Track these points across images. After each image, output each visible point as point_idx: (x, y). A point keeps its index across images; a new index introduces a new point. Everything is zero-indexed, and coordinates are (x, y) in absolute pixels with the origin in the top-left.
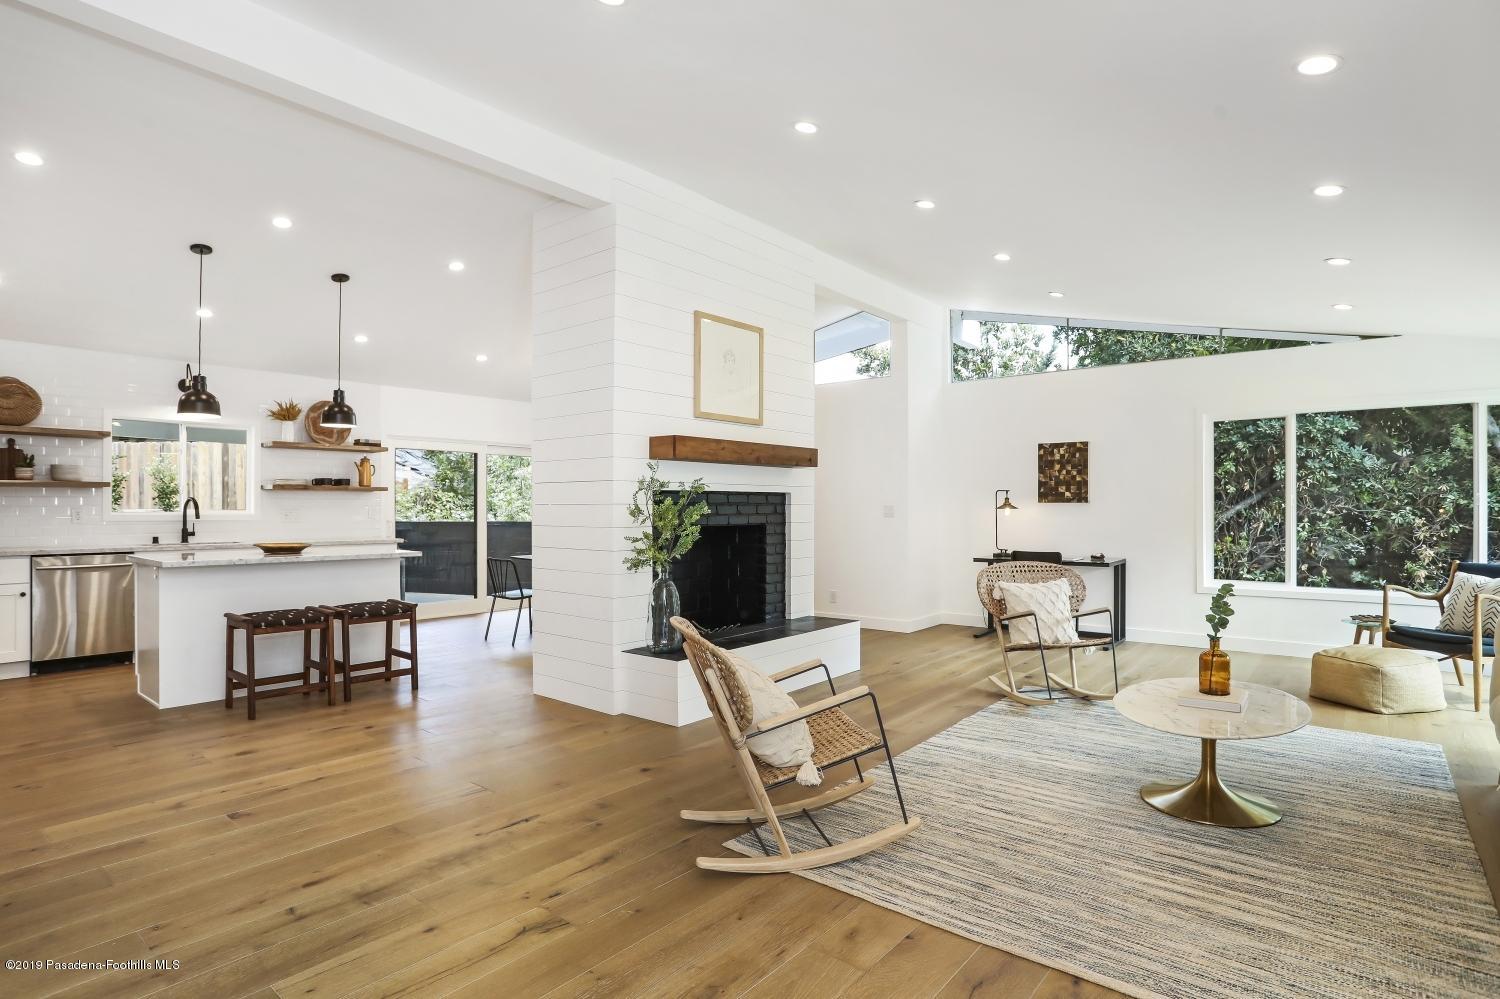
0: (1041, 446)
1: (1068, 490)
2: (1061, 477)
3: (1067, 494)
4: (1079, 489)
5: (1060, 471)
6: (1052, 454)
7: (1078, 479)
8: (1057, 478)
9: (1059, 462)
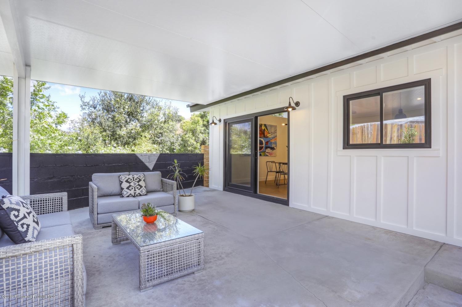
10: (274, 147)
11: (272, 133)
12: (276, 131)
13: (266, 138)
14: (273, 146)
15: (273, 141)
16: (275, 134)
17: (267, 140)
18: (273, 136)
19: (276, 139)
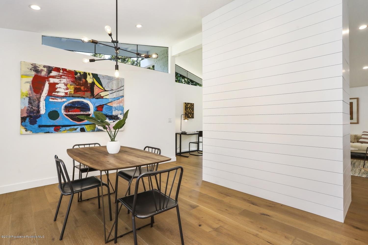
0: (185, 103)
1: (190, 115)
2: (189, 112)
3: (190, 116)
4: (192, 115)
5: (189, 110)
6: (188, 106)
7: (192, 113)
8: (188, 112)
9: (189, 108)
10: (117, 116)
11: (112, 90)
12: (122, 88)
13: (97, 98)
14: (114, 113)
15: (115, 105)
16: (121, 93)
17: (99, 102)
18: (115, 95)
19: (122, 102)
